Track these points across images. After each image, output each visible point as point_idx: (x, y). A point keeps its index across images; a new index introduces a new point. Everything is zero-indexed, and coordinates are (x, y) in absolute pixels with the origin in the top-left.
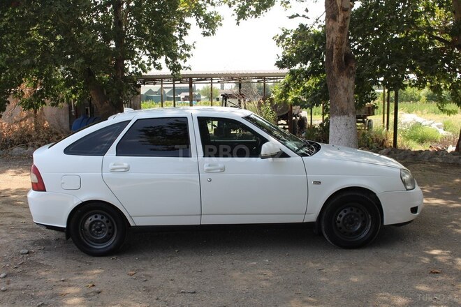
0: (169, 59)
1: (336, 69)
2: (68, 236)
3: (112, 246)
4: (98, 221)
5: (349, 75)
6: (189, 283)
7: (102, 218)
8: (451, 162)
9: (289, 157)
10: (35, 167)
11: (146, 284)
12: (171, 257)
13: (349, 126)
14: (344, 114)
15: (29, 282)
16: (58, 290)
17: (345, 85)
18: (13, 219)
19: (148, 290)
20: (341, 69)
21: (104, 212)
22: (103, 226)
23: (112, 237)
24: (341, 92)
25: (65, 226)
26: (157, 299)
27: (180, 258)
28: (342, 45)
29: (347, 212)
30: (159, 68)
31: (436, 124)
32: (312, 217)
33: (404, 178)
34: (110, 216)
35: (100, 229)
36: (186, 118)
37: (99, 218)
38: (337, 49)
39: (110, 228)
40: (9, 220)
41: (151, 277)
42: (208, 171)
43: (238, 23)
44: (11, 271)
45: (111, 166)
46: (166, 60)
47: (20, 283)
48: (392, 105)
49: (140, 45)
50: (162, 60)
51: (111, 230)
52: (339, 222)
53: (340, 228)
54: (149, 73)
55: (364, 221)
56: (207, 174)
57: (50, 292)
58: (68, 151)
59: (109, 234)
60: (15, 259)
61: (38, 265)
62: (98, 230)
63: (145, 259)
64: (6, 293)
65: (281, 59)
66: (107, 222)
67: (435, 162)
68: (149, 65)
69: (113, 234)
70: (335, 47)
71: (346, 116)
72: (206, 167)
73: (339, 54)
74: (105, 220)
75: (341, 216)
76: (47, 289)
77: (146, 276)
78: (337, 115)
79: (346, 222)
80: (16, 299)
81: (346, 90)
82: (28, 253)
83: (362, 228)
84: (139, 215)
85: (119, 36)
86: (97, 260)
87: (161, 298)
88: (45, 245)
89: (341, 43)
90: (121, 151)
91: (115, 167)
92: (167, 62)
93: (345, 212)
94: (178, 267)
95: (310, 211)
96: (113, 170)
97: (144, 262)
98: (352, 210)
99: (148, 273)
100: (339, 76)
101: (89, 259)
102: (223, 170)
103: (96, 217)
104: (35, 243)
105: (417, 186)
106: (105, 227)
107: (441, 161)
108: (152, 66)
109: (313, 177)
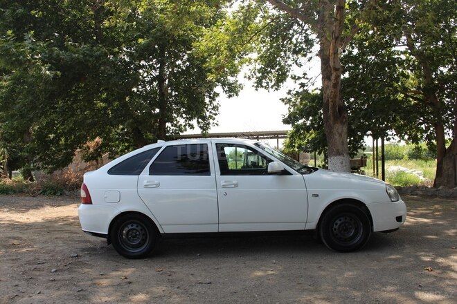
0: (200, 120)
1: (332, 118)
2: (109, 242)
3: (145, 250)
4: (134, 229)
5: (342, 123)
6: (206, 276)
7: (137, 227)
8: (430, 194)
9: (291, 174)
10: (84, 185)
11: (170, 278)
12: (193, 260)
13: (344, 164)
14: (340, 155)
15: (74, 275)
16: (97, 281)
17: (340, 131)
18: (69, 235)
19: (171, 282)
20: (336, 119)
21: (139, 222)
22: (138, 233)
23: (145, 243)
24: (337, 137)
25: (107, 233)
26: (178, 288)
27: (201, 259)
28: (335, 98)
29: (342, 221)
30: (192, 127)
31: (417, 172)
32: (312, 225)
33: (389, 191)
34: (143, 225)
35: (135, 236)
36: (206, 144)
37: (135, 226)
38: (332, 102)
39: (143, 235)
40: (67, 235)
41: (175, 273)
42: (224, 187)
43: (257, 90)
44: (61, 268)
45: (145, 183)
46: (198, 121)
47: (67, 276)
48: (380, 162)
49: (178, 111)
50: (194, 122)
51: (144, 238)
52: (335, 229)
53: (337, 235)
54: (185, 133)
55: (356, 229)
56: (223, 189)
57: (90, 282)
58: (111, 172)
59: (143, 240)
60: (66, 261)
61: (84, 264)
62: (134, 237)
63: (171, 261)
64: (53, 283)
65: (286, 116)
66: (141, 230)
67: (417, 195)
68: (185, 126)
69: (146, 241)
70: (330, 100)
71: (341, 157)
72: (222, 183)
73: (334, 106)
74: (139, 228)
75: (337, 224)
76: (88, 280)
77: (171, 272)
78: (334, 155)
79: (341, 229)
80: (61, 286)
81: (340, 135)
82: (77, 256)
83: (355, 235)
84: (167, 224)
85: (162, 104)
86: (132, 262)
87: (182, 287)
88: (92, 251)
89: (335, 97)
90: (153, 171)
91: (148, 184)
92: (199, 123)
93: (340, 220)
94: (198, 266)
95: (310, 220)
96: (146, 186)
97: (170, 263)
98: (346, 219)
99: (172, 270)
100: (334, 124)
101: (126, 261)
102: (236, 186)
103: (132, 226)
104: (83, 250)
105: (400, 200)
106: (139, 235)
107: (421, 193)
108: (187, 127)
109: (312, 191)
